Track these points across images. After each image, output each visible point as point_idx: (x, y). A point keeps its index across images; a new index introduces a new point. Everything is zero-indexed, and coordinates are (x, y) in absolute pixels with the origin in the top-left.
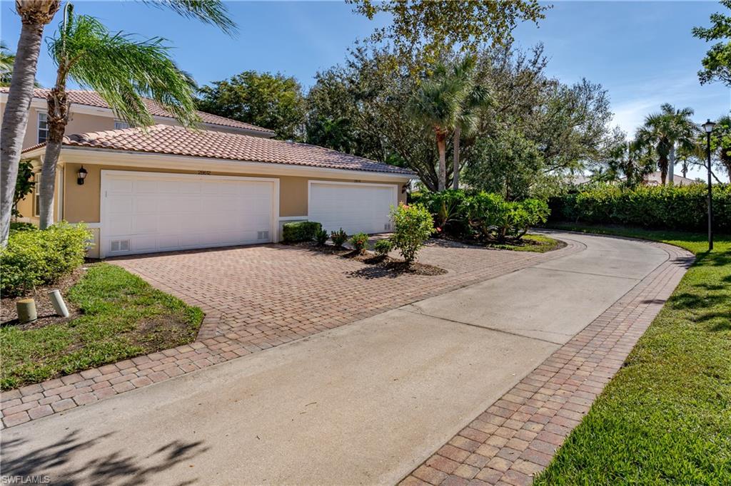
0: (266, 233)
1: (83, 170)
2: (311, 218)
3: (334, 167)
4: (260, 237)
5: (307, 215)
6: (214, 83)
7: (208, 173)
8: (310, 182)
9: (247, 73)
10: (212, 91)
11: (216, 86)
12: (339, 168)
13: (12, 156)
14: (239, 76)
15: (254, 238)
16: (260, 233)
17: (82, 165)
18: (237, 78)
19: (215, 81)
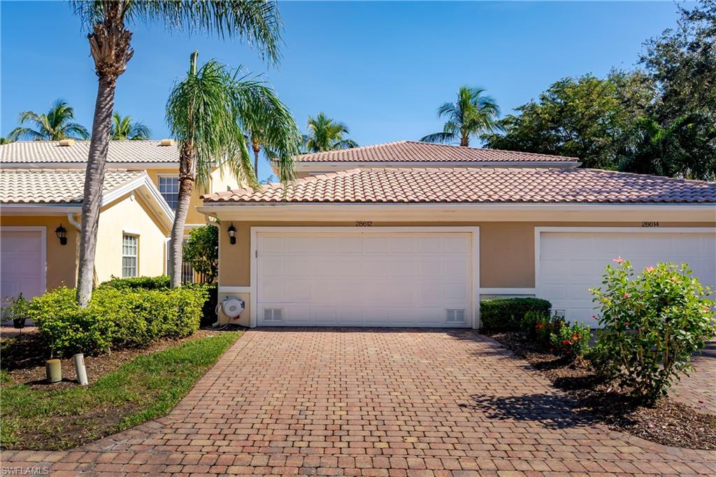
0: (461, 312)
1: (232, 228)
2: (539, 292)
3: (586, 201)
4: (450, 318)
5: (532, 284)
6: (518, 109)
7: (369, 224)
8: (538, 230)
9: (558, 84)
10: (517, 120)
11: (521, 113)
12: (597, 201)
13: (88, 214)
14: (549, 91)
15: (440, 318)
16: (450, 312)
17: (232, 222)
18: (547, 94)
19: (519, 107)
